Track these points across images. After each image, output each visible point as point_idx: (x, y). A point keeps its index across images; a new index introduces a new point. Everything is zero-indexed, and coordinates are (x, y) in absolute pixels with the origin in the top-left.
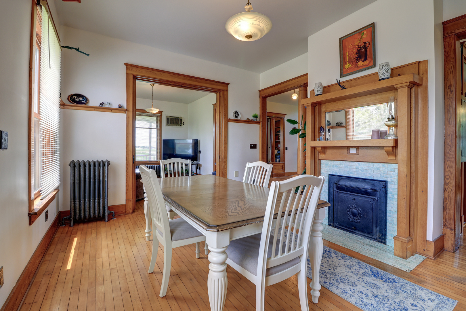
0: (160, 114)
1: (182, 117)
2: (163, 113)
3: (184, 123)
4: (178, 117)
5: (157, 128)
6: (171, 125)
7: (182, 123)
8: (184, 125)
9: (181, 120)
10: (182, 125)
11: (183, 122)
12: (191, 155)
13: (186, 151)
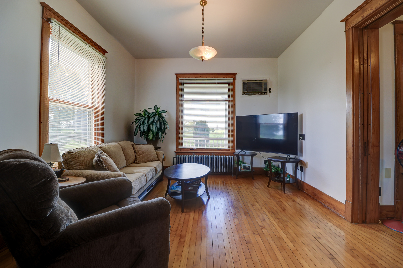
0: (232, 78)
1: (268, 79)
2: (237, 76)
3: (271, 89)
4: (262, 80)
5: (229, 100)
6: (250, 93)
7: (268, 89)
8: (271, 92)
9: (266, 84)
10: (268, 93)
11: (269, 87)
12: (281, 140)
13: (275, 133)
